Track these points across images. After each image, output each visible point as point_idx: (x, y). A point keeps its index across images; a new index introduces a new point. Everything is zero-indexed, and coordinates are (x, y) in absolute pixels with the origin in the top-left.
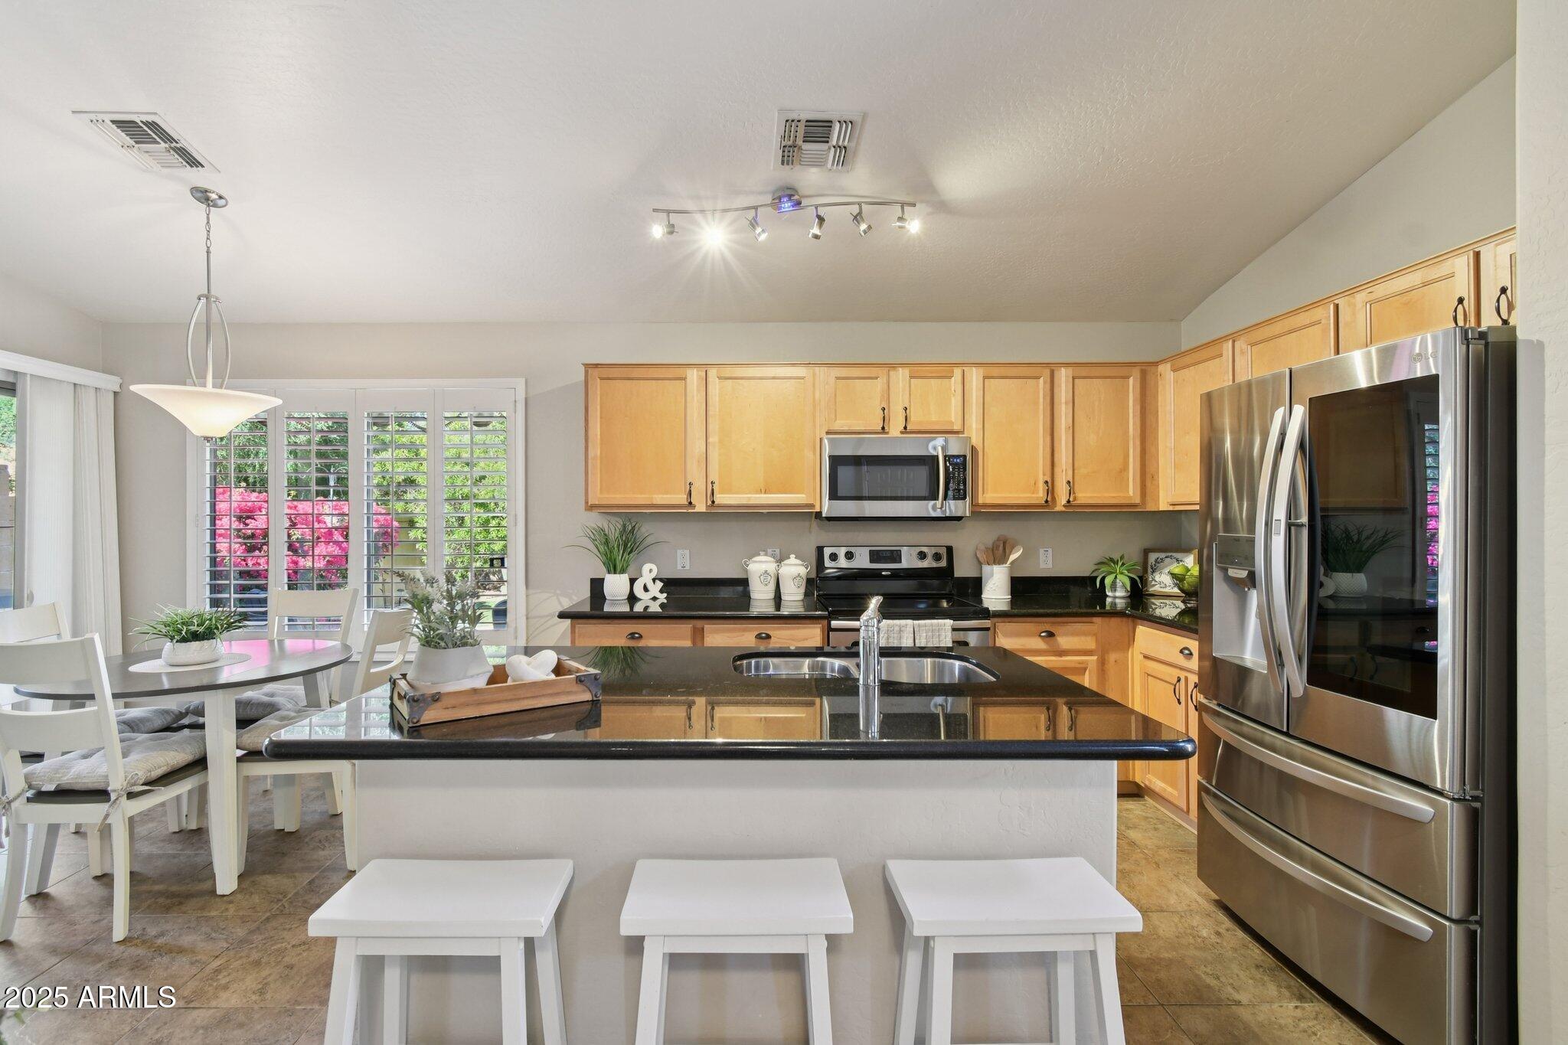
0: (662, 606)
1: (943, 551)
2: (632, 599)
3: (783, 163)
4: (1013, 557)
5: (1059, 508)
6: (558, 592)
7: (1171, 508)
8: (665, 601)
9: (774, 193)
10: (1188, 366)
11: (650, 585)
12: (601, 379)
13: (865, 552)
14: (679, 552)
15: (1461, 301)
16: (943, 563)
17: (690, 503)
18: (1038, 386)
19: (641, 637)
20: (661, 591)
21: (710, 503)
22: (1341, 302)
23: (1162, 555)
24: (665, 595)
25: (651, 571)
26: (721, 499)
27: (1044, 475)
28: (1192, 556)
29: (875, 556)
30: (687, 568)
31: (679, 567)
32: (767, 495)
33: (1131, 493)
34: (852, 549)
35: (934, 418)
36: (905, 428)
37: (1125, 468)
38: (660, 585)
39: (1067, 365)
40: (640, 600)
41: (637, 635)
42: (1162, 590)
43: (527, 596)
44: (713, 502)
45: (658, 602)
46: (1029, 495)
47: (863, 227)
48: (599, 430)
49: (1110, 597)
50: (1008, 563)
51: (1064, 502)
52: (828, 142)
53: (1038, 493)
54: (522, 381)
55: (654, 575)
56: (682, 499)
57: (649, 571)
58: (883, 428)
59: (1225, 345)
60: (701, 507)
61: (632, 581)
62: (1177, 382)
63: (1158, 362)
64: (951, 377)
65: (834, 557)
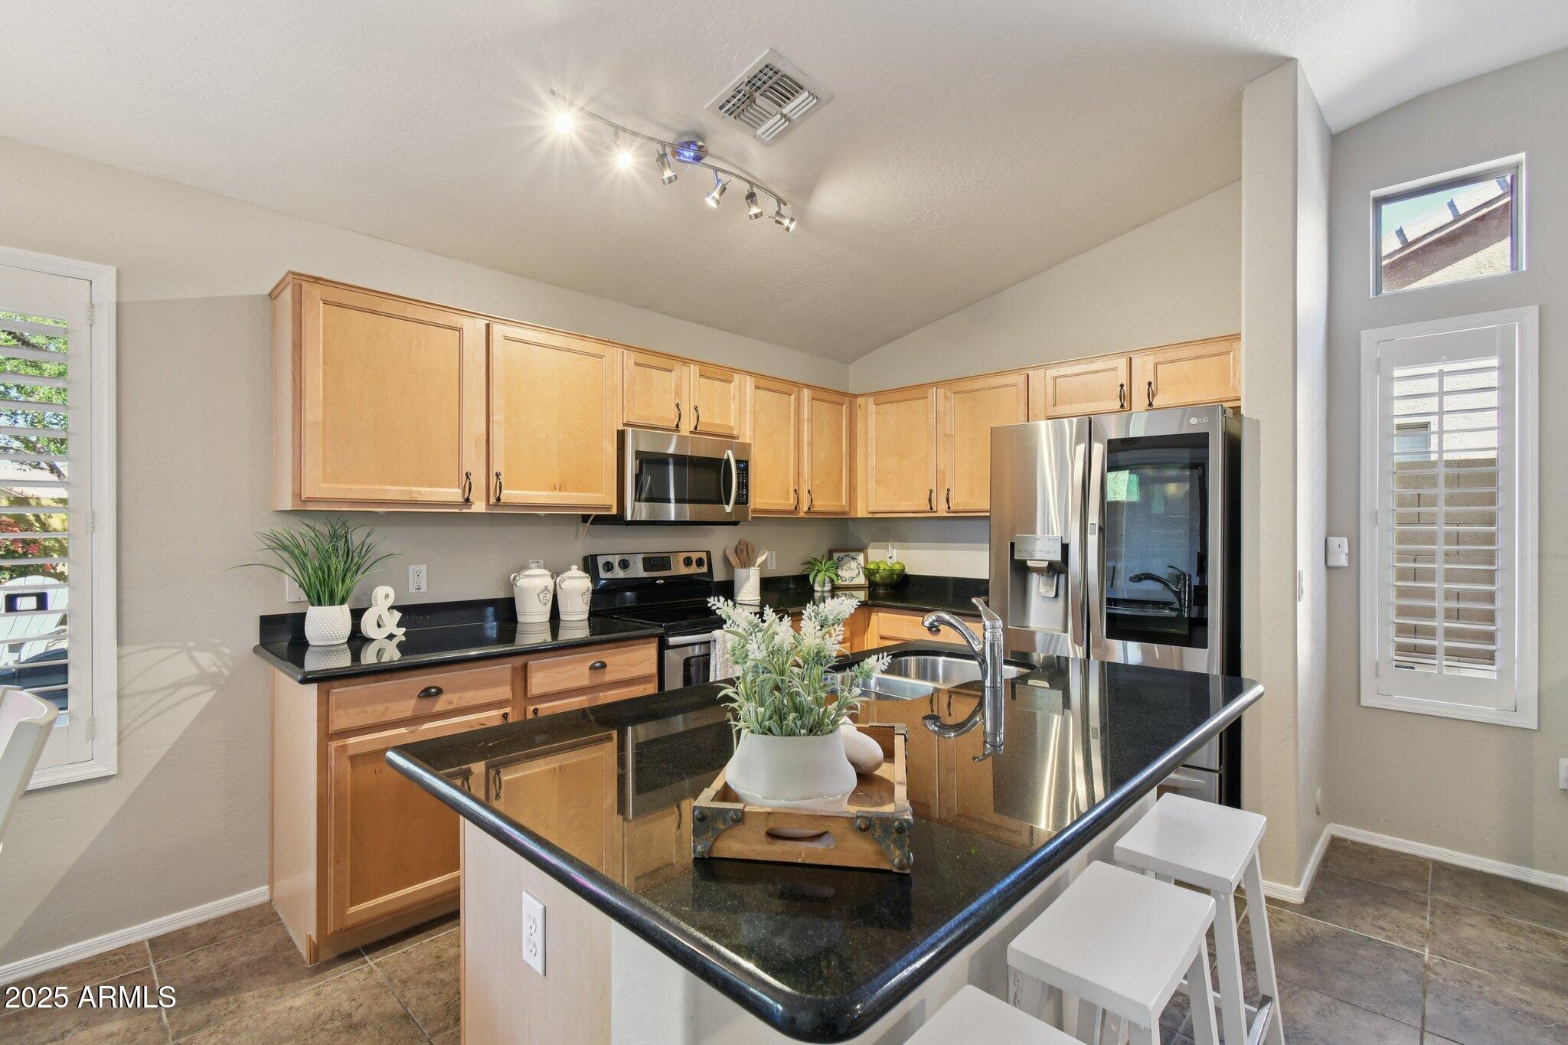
0: (400, 646)
1: (704, 556)
2: (357, 640)
3: (721, 108)
4: (760, 560)
5: (802, 515)
6: (191, 644)
7: (870, 516)
8: (404, 639)
9: (681, 135)
10: (892, 402)
11: (386, 615)
12: (326, 303)
13: (639, 559)
14: (412, 568)
15: (1122, 386)
16: (705, 569)
17: (467, 500)
18: (789, 402)
19: (440, 691)
20: (399, 625)
21: (493, 500)
22: (1030, 373)
23: (842, 555)
24: (404, 630)
25: (387, 596)
26: (509, 495)
27: (794, 484)
28: (862, 555)
29: (650, 563)
30: (424, 589)
31: (412, 590)
32: (563, 494)
33: (844, 503)
34: (626, 557)
35: (717, 421)
36: (696, 428)
37: (840, 482)
38: (397, 615)
39: (808, 386)
40: (373, 640)
41: (433, 690)
42: (844, 583)
43: (119, 658)
44: (498, 499)
45: (396, 641)
46: (783, 502)
47: (755, 210)
48: (321, 383)
49: (817, 591)
50: (757, 565)
51: (806, 509)
52: (780, 106)
53: (789, 500)
54: (112, 272)
55: (390, 602)
56: (454, 494)
57: (383, 597)
58: (677, 426)
59: (930, 391)
60: (479, 506)
61: (357, 614)
62: (879, 413)
63: (858, 395)
64: (730, 382)
65: (609, 567)
